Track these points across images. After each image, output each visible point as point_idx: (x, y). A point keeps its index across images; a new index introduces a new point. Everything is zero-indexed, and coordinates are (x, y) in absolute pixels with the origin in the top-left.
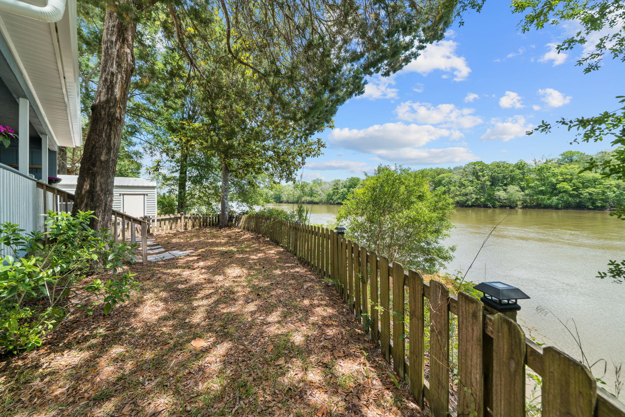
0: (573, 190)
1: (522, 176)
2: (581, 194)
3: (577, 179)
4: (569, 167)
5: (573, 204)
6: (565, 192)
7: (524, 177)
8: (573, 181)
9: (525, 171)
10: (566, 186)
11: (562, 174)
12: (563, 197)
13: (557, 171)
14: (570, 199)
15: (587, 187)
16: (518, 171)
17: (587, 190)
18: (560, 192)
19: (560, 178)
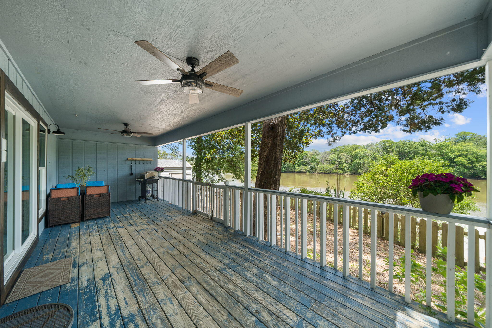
0: (468, 164)
1: (424, 152)
2: (475, 166)
3: (472, 154)
4: (464, 145)
5: (468, 174)
6: (462, 165)
7: (426, 152)
8: (469, 156)
9: (427, 148)
10: (462, 160)
11: (458, 150)
12: (459, 169)
13: (454, 147)
14: (466, 170)
15: (481, 161)
16: (421, 148)
17: (480, 164)
18: (457, 165)
19: (457, 153)
